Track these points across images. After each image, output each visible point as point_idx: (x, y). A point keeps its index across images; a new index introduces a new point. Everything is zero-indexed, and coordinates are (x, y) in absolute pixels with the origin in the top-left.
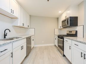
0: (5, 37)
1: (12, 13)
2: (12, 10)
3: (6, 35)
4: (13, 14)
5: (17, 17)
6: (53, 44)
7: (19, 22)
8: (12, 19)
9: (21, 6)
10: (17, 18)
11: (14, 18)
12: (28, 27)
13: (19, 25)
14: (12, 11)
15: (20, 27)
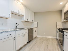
1: (19, 13)
3: (17, 27)
6: (55, 38)
9: (26, 7)
10: (23, 16)
12: (32, 21)
13: (24, 20)
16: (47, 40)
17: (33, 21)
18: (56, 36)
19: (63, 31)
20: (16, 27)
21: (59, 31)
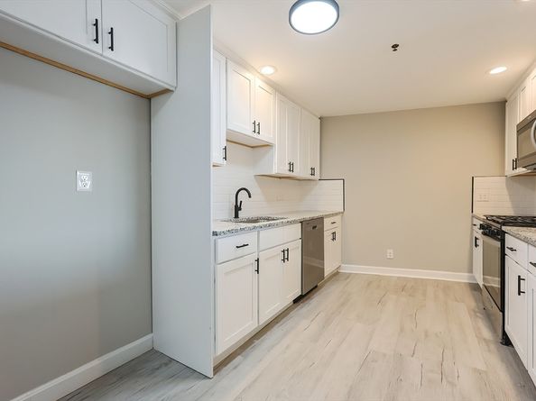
0: (237, 216)
1: (255, 135)
2: (257, 123)
3: (240, 209)
4: (259, 137)
5: (271, 141)
7: (276, 160)
8: (256, 149)
10: (268, 146)
11: (259, 148)
12: (313, 174)
13: (275, 171)
14: (257, 127)
15: (280, 178)
16: (408, 288)
17: (317, 176)
18: (471, 271)
19: (504, 228)
20: (238, 209)
21: (484, 234)
